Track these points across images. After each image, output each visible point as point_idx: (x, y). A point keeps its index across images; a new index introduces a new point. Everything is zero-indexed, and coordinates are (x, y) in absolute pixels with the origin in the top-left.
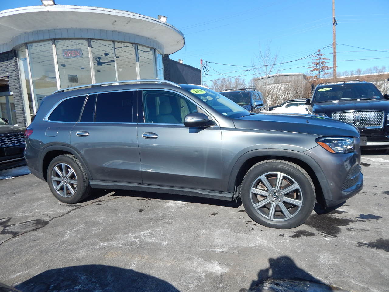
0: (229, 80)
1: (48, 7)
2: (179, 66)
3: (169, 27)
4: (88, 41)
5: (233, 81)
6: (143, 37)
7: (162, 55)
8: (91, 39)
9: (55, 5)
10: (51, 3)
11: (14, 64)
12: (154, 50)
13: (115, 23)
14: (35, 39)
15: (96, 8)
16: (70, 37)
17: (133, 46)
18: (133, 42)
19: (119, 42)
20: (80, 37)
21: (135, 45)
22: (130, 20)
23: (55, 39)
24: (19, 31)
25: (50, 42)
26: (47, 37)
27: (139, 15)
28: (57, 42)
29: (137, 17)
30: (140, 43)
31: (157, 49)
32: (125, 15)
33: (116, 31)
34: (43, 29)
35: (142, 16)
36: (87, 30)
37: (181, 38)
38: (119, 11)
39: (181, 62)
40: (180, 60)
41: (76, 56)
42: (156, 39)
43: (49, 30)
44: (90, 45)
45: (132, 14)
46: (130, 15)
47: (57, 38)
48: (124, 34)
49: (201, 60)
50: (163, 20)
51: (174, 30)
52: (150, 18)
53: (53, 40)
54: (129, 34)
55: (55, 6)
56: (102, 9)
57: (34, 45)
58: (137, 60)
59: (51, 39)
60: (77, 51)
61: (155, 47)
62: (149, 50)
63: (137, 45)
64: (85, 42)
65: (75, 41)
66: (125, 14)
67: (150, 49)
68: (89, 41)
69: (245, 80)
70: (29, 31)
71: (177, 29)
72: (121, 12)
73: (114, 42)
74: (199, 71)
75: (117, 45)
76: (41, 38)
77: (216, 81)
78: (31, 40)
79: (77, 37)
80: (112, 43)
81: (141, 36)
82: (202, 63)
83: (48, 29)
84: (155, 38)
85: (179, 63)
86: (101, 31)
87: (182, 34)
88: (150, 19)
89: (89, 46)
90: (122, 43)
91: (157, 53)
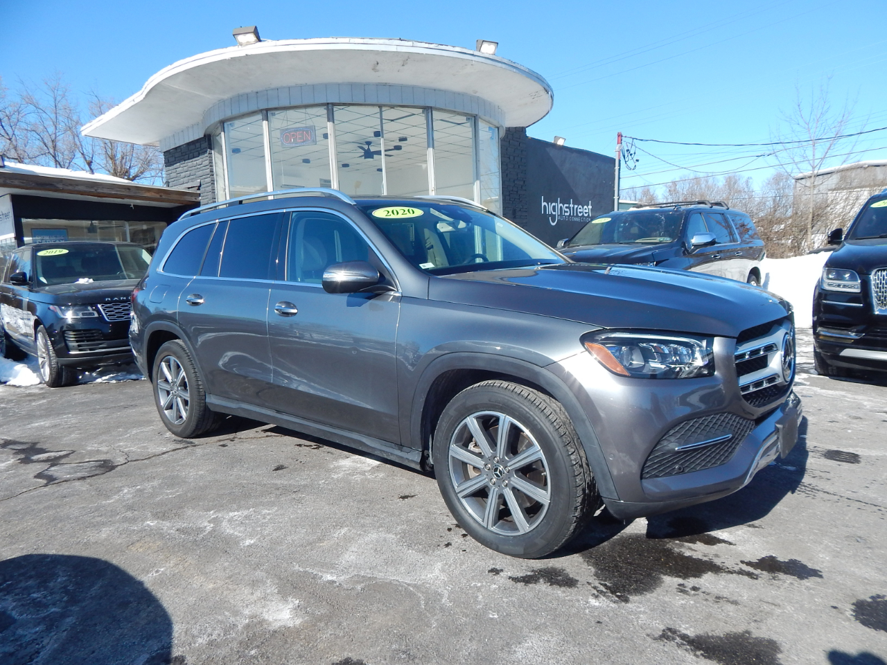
0: (711, 181)
1: (247, 46)
2: (552, 153)
3: (500, 65)
4: (328, 109)
5: (721, 182)
6: (445, 92)
7: (498, 128)
8: (334, 104)
9: (260, 41)
10: (252, 37)
11: (207, 162)
12: (473, 119)
13: (378, 68)
14: (236, 112)
15: (334, 40)
16: (292, 104)
17: (423, 112)
18: (422, 104)
19: (392, 107)
20: (311, 102)
21: (428, 110)
22: (407, 58)
23: (267, 110)
24: (210, 98)
25: (260, 117)
26: (253, 108)
27: (427, 45)
28: (273, 115)
29: (421, 48)
30: (438, 106)
31: (481, 114)
32: (393, 49)
33: (385, 85)
34: (248, 90)
35: (431, 46)
36: (326, 86)
37: (537, 87)
38: (382, 41)
39: (560, 142)
40: (557, 138)
41: (304, 142)
42: (477, 95)
43: (257, 92)
44: (331, 118)
45: (410, 43)
46: (406, 47)
47: (270, 107)
48: (402, 88)
49: (620, 136)
50: (488, 49)
51: (515, 70)
52: (451, 48)
53: (265, 112)
54: (413, 88)
55: (260, 43)
56: (347, 40)
57: (237, 123)
58: (431, 142)
59: (261, 110)
60: (307, 132)
61: (475, 112)
62: (462, 119)
63: (430, 110)
64: (322, 111)
65: (303, 110)
66: (393, 46)
67: (465, 118)
68: (330, 107)
69: (751, 180)
70: (226, 97)
71: (522, 68)
72: (387, 41)
73: (380, 106)
74: (611, 161)
75: (389, 113)
76: (244, 109)
77: (674, 183)
78: (229, 114)
79: (306, 102)
80: (377, 109)
81: (440, 90)
82: (620, 142)
83: (255, 90)
84: (476, 92)
85: (554, 146)
86: (352, 86)
87: (538, 78)
88: (451, 51)
89: (329, 120)
90: (399, 108)
91: (481, 125)
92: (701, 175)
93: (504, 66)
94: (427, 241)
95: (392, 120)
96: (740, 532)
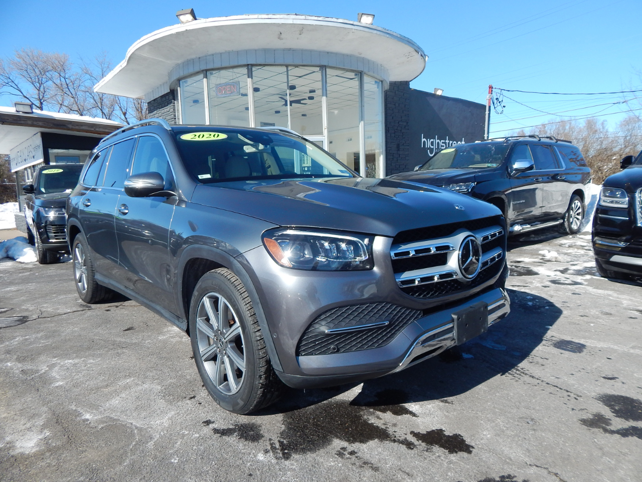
0: (573, 122)
1: (187, 23)
2: (432, 101)
3: (375, 32)
4: (248, 69)
5: (582, 124)
6: (336, 54)
7: (382, 81)
8: (253, 65)
9: (196, 19)
10: (190, 17)
11: (172, 110)
12: (360, 74)
13: (282, 36)
14: (186, 73)
15: (246, 17)
16: (223, 66)
17: (319, 70)
18: (318, 63)
19: (297, 66)
20: (236, 64)
21: (323, 68)
22: (302, 28)
23: (207, 71)
24: (170, 63)
25: (201, 76)
26: (197, 69)
27: (316, 18)
28: (211, 74)
29: (311, 21)
30: (330, 65)
31: (365, 70)
32: (290, 22)
33: (290, 49)
34: (193, 57)
35: (320, 19)
36: (247, 52)
37: (408, 49)
38: (282, 16)
39: (439, 93)
40: (436, 90)
41: (231, 93)
42: (362, 56)
43: (200, 58)
44: (250, 75)
45: (303, 17)
46: (300, 20)
47: (208, 68)
48: (303, 52)
49: (491, 87)
50: (366, 20)
51: (388, 36)
52: (335, 20)
53: (205, 72)
54: (311, 51)
55: (195, 21)
56: (256, 16)
57: (190, 81)
58: (325, 93)
59: (203, 71)
60: (234, 86)
61: (360, 69)
62: (352, 75)
63: (324, 68)
64: (244, 70)
65: (231, 70)
66: (290, 19)
67: (354, 74)
68: (249, 67)
69: (606, 123)
70: (179, 62)
71: (394, 34)
72: (286, 16)
73: (287, 66)
75: (295, 71)
76: (191, 70)
77: (544, 125)
78: (182, 74)
79: (232, 64)
80: (284, 69)
81: (331, 53)
82: (491, 92)
83: (198, 56)
84: (361, 54)
85: (434, 96)
86: (265, 51)
87: (409, 42)
88: (335, 22)
89: (248, 77)
90: (300, 67)
91: (366, 79)
92: (566, 119)
93: (378, 33)
94: (266, 162)
95: (300, 77)
96: (430, 406)
